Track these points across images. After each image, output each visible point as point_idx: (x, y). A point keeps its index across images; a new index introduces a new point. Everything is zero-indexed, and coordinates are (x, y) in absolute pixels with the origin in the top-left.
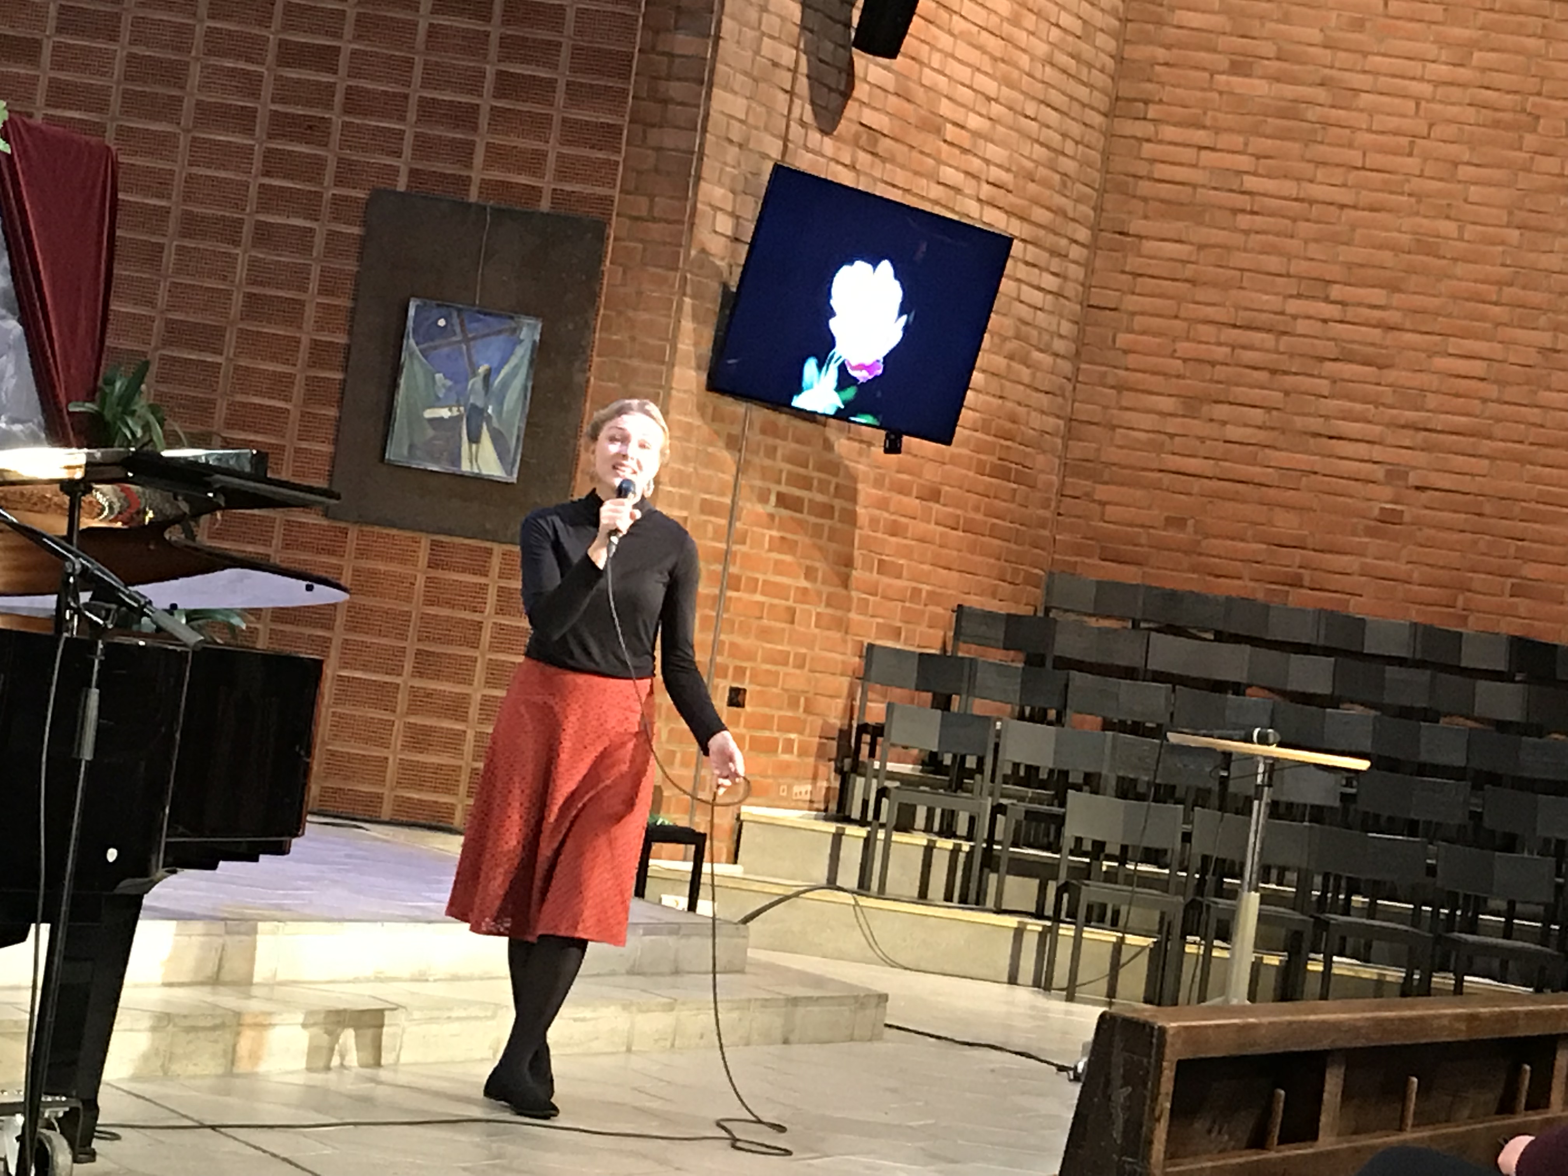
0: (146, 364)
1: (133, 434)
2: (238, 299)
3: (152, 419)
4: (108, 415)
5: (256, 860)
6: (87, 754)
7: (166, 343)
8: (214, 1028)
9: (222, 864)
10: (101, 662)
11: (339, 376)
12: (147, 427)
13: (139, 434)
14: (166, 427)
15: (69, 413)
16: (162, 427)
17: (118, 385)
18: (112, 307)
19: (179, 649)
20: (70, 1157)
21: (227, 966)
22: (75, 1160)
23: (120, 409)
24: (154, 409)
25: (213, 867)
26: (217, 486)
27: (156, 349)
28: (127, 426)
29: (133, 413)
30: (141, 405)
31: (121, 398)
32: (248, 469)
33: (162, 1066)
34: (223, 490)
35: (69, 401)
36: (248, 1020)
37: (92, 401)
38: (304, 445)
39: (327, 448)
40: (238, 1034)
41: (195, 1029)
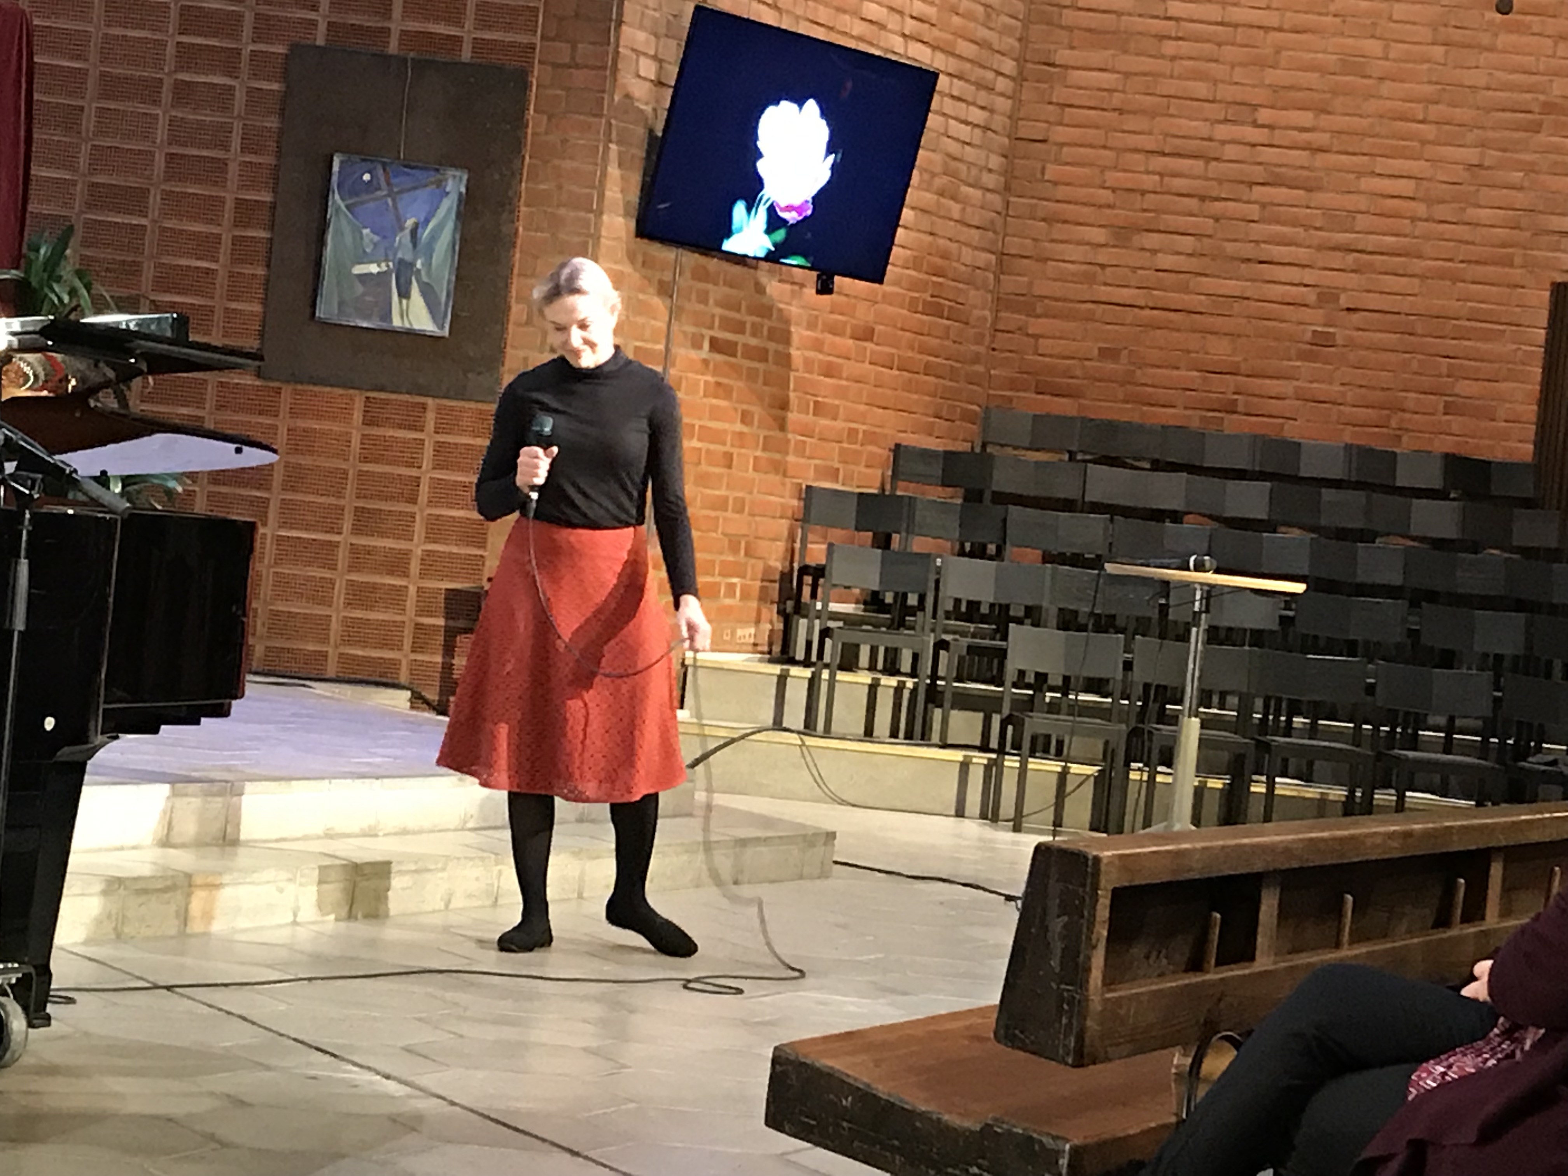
0: (71, 229)
1: (60, 299)
2: (160, 161)
3: (78, 284)
4: (34, 283)
5: (198, 723)
6: (20, 625)
7: (90, 206)
8: (166, 890)
9: (163, 727)
10: (29, 532)
11: (264, 234)
12: (73, 293)
13: (66, 299)
14: (93, 292)
16: (88, 292)
17: (42, 251)
18: (33, 172)
19: (108, 516)
20: (24, 1023)
21: (176, 829)
22: (30, 1025)
23: (46, 276)
24: (80, 274)
25: (156, 731)
26: (138, 351)
27: (80, 213)
28: (53, 291)
29: (59, 279)
30: (67, 270)
31: (46, 264)
32: (169, 334)
33: (115, 929)
34: (146, 356)
36: (198, 880)
37: (17, 268)
38: (234, 305)
39: (257, 308)
40: (189, 895)
41: (145, 891)
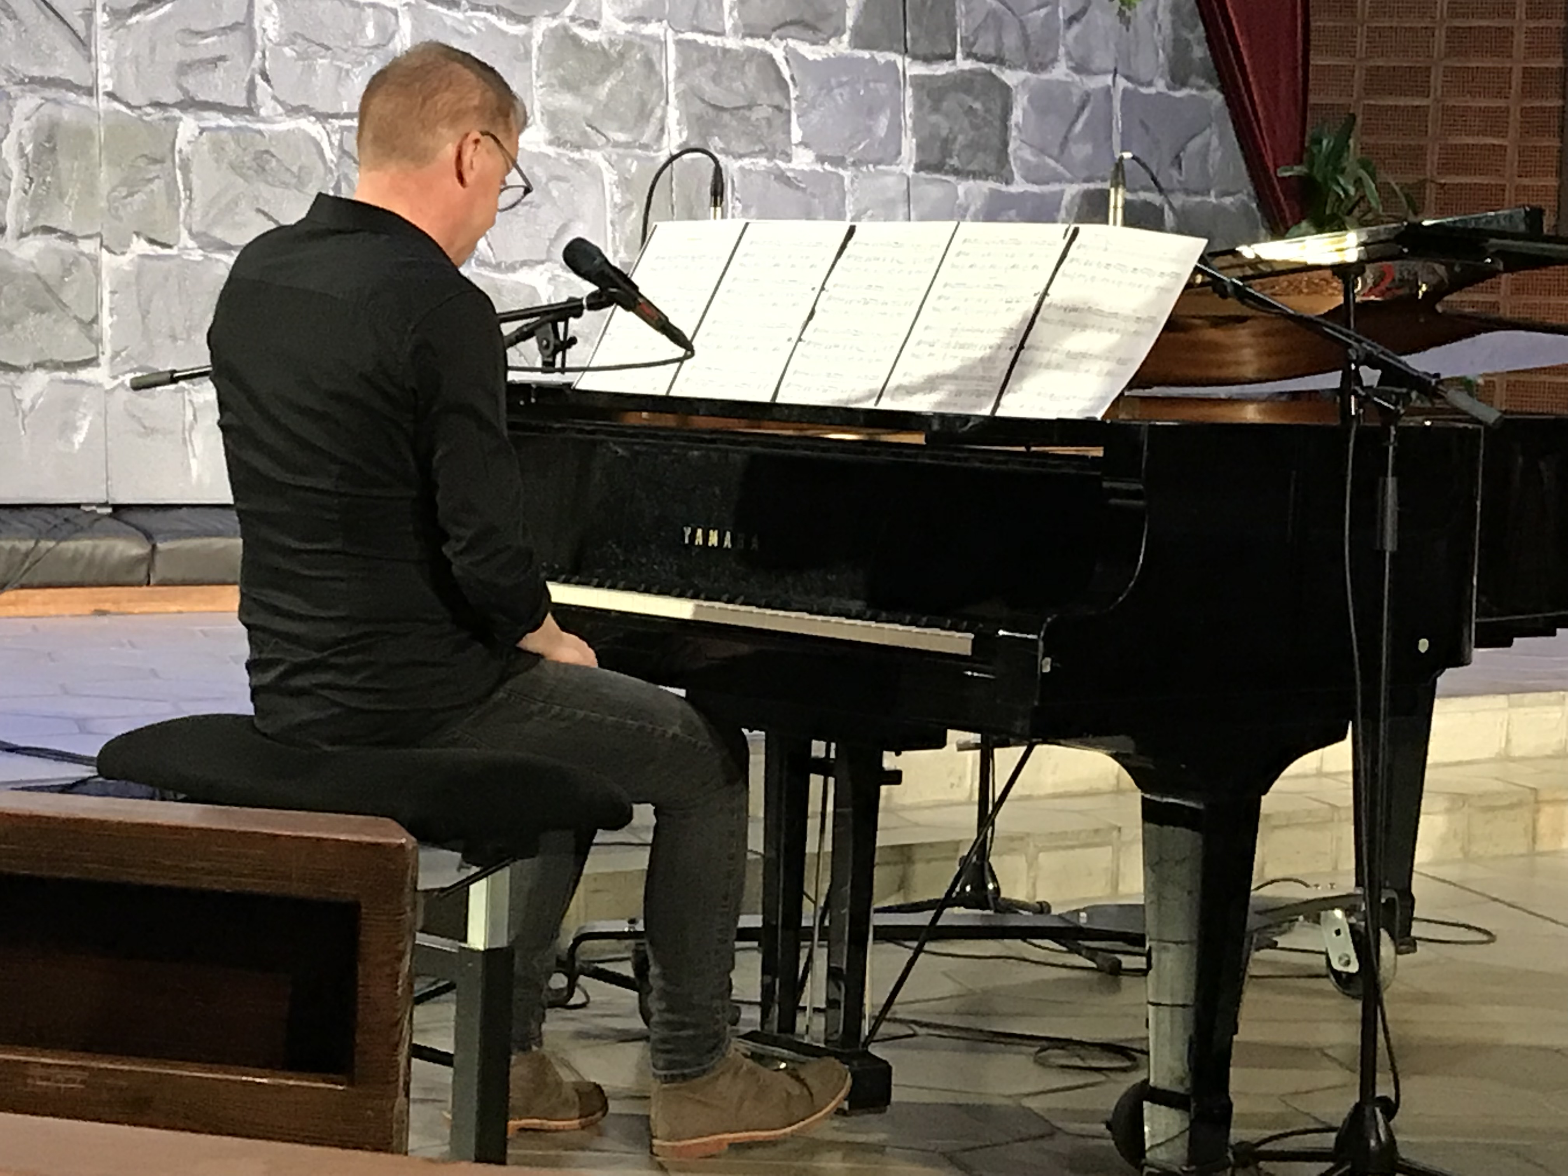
0: (1353, 117)
1: (1346, 191)
2: (1441, 34)
3: (1362, 173)
4: (1319, 178)
5: (1554, 634)
6: (1390, 545)
7: (1368, 91)
8: (1512, 806)
9: (1516, 640)
10: (1394, 449)
12: (1358, 182)
13: (1352, 191)
14: (1379, 181)
15: (1278, 178)
16: (1374, 182)
17: (1325, 142)
18: (1312, 62)
19: (1470, 426)
20: (1392, 949)
22: (1398, 952)
23: (1330, 168)
24: (1364, 164)
25: (1509, 644)
26: (1492, 250)
27: (1360, 99)
28: (1339, 184)
29: (1343, 171)
30: (1350, 161)
31: (1328, 158)
32: (1522, 228)
33: (1462, 848)
34: (1500, 254)
35: (1276, 166)
36: (1545, 795)
37: (1300, 162)
38: (1526, 181)
40: (1537, 811)
41: (1492, 809)
